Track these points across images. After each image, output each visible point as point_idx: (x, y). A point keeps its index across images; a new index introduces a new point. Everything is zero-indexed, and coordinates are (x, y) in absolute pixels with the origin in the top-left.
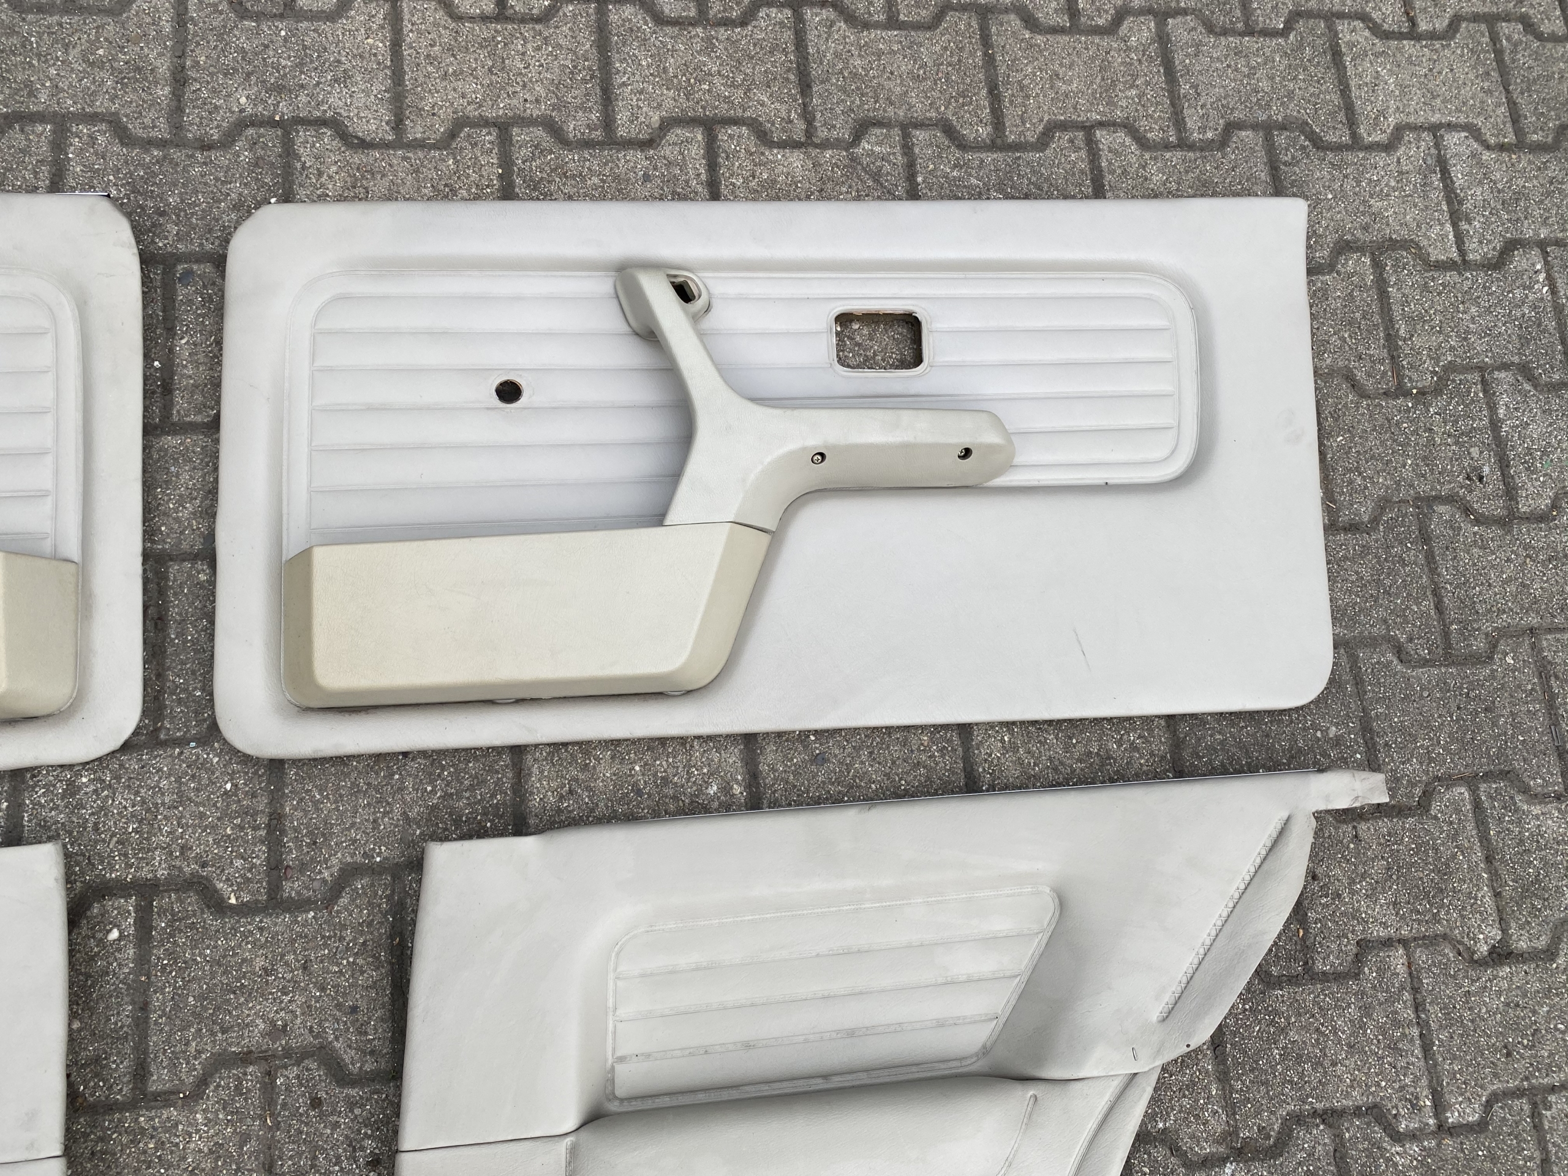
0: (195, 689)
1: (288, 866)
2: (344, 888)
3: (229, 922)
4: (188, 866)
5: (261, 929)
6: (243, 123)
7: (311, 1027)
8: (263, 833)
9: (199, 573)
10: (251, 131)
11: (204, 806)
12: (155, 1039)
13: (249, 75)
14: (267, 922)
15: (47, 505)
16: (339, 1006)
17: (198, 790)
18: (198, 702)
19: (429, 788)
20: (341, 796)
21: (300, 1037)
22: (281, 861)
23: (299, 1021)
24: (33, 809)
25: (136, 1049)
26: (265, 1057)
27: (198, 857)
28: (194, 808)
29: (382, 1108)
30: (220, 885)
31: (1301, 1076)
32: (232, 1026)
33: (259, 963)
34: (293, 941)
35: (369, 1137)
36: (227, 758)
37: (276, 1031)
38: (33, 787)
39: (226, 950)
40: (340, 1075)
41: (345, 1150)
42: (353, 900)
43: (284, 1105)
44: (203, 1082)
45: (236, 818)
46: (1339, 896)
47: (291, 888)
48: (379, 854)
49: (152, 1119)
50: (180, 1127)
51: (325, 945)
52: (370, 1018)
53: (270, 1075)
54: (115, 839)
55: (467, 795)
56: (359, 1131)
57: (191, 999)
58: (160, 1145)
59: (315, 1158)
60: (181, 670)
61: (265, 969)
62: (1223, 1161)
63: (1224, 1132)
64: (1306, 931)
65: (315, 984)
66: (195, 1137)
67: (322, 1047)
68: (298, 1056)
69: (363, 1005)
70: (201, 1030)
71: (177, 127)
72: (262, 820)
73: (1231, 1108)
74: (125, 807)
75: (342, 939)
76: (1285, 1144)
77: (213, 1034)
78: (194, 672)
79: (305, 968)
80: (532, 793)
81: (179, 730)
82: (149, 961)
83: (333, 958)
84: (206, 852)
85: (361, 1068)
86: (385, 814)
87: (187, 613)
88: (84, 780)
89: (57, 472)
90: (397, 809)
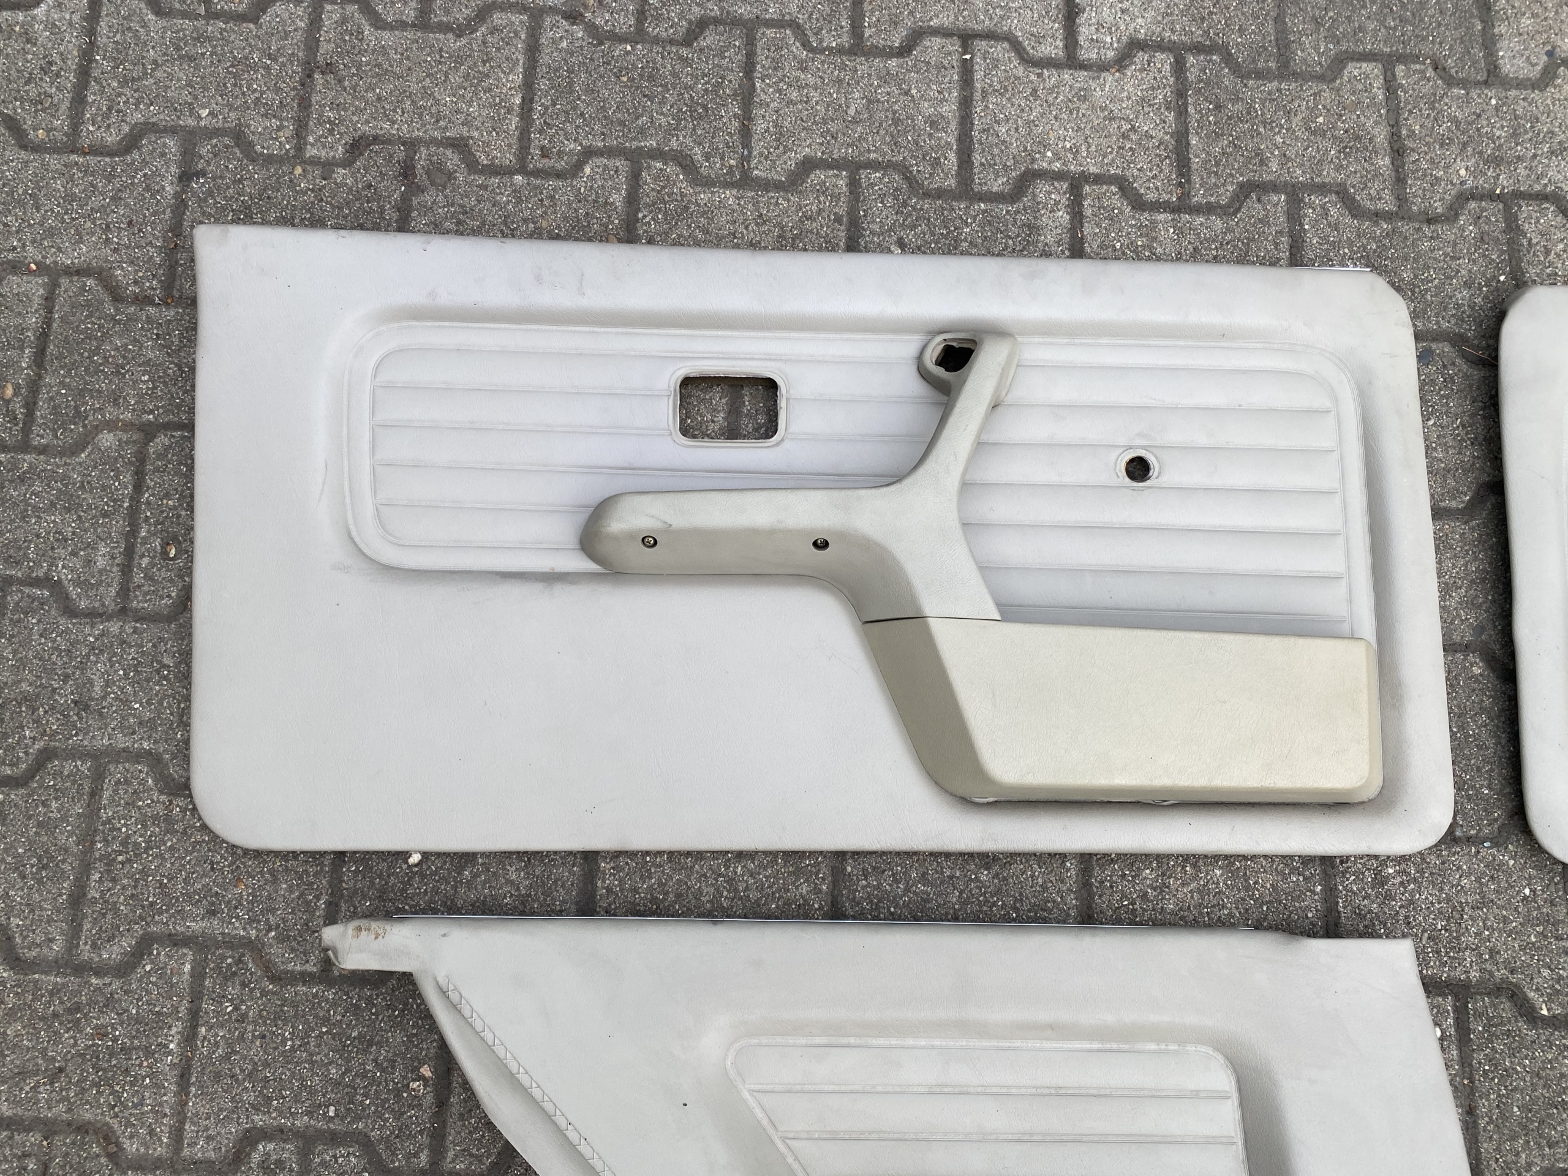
3: (1544, 1033)
4: (1498, 971)
6: (1464, 197)
9: (1472, 666)
10: (1473, 205)
11: (1506, 910)
12: (1485, 1145)
13: (1465, 145)
15: (1341, 588)
17: (1497, 892)
18: (1487, 800)
24: (1346, 896)
27: (1507, 962)
28: (1496, 911)
30: (1531, 994)
32: (1557, 1142)
36: (1522, 861)
38: (1344, 873)
39: (1543, 1062)
45: (1538, 925)
54: (1426, 935)
57: (1516, 1109)
70: (1528, 1142)
71: (1402, 200)
77: (1540, 1147)
78: (1479, 769)
81: (1472, 827)
82: (1471, 1065)
84: (1514, 957)
87: (1465, 707)
88: (1391, 871)
89: (1348, 555)
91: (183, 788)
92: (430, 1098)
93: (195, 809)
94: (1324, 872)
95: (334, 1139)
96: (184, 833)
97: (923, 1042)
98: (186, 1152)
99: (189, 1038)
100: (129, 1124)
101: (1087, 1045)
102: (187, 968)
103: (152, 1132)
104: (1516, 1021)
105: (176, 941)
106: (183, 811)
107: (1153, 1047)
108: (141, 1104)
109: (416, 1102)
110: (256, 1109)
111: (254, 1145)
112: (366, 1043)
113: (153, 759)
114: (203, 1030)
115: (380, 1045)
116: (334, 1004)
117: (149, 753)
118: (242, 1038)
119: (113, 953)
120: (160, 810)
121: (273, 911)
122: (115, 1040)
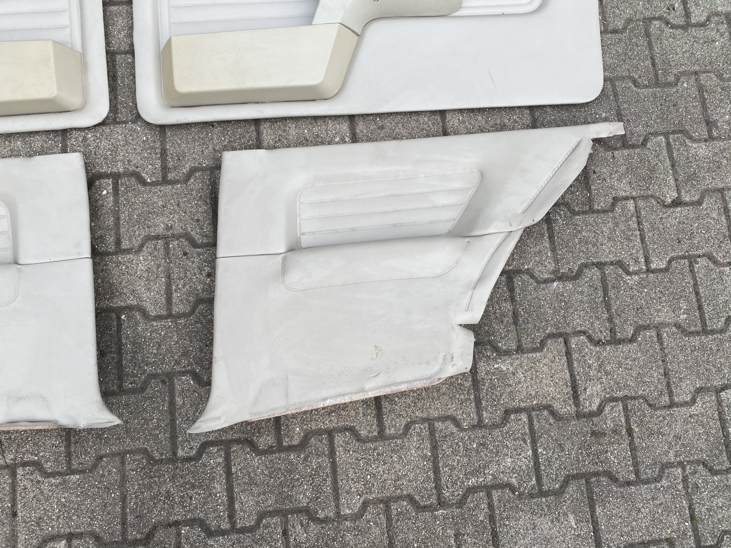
0: (130, 102)
1: (169, 168)
2: (191, 176)
3: (148, 188)
4: (131, 168)
5: (160, 191)
7: (182, 226)
8: (159, 156)
9: (128, 59)
11: (136, 145)
12: (122, 230)
14: (162, 188)
15: (67, 31)
16: (192, 219)
17: (133, 140)
18: (131, 107)
19: (223, 139)
20: (188, 142)
21: (178, 230)
22: (167, 166)
23: (177, 224)
24: (71, 146)
25: (116, 233)
26: (165, 237)
27: (135, 164)
28: (132, 146)
29: (211, 256)
30: (143, 175)
31: (588, 249)
32: (151, 226)
33: (160, 203)
34: (172, 195)
35: (206, 266)
36: (143, 128)
37: (168, 228)
38: (70, 139)
39: (147, 198)
40: (194, 244)
41: (197, 271)
42: (195, 180)
43: (173, 255)
44: (142, 246)
45: (148, 150)
46: (605, 180)
47: (171, 176)
48: (205, 163)
49: (123, 258)
50: (134, 261)
51: (185, 197)
52: (204, 224)
53: (167, 244)
54: (102, 158)
55: (238, 141)
56: (202, 264)
57: (135, 216)
58: (127, 267)
59: (186, 273)
60: (124, 95)
61: (163, 206)
62: (553, 281)
63: (553, 270)
64: (590, 194)
65: (182, 211)
66: (140, 265)
67: (186, 234)
68: (178, 237)
69: (201, 219)
70: (140, 227)
72: (158, 151)
73: (557, 261)
74: (106, 146)
75: (191, 195)
76: (580, 275)
77: (144, 228)
78: (128, 96)
79: (178, 205)
80: (264, 140)
81: (124, 118)
82: (119, 202)
83: (188, 201)
84: (137, 162)
85: (202, 242)
86: (206, 148)
87: (124, 74)
88: (90, 136)
89: (70, 18)
90: (210, 146)
94: (63, 139)
104: (138, 185)
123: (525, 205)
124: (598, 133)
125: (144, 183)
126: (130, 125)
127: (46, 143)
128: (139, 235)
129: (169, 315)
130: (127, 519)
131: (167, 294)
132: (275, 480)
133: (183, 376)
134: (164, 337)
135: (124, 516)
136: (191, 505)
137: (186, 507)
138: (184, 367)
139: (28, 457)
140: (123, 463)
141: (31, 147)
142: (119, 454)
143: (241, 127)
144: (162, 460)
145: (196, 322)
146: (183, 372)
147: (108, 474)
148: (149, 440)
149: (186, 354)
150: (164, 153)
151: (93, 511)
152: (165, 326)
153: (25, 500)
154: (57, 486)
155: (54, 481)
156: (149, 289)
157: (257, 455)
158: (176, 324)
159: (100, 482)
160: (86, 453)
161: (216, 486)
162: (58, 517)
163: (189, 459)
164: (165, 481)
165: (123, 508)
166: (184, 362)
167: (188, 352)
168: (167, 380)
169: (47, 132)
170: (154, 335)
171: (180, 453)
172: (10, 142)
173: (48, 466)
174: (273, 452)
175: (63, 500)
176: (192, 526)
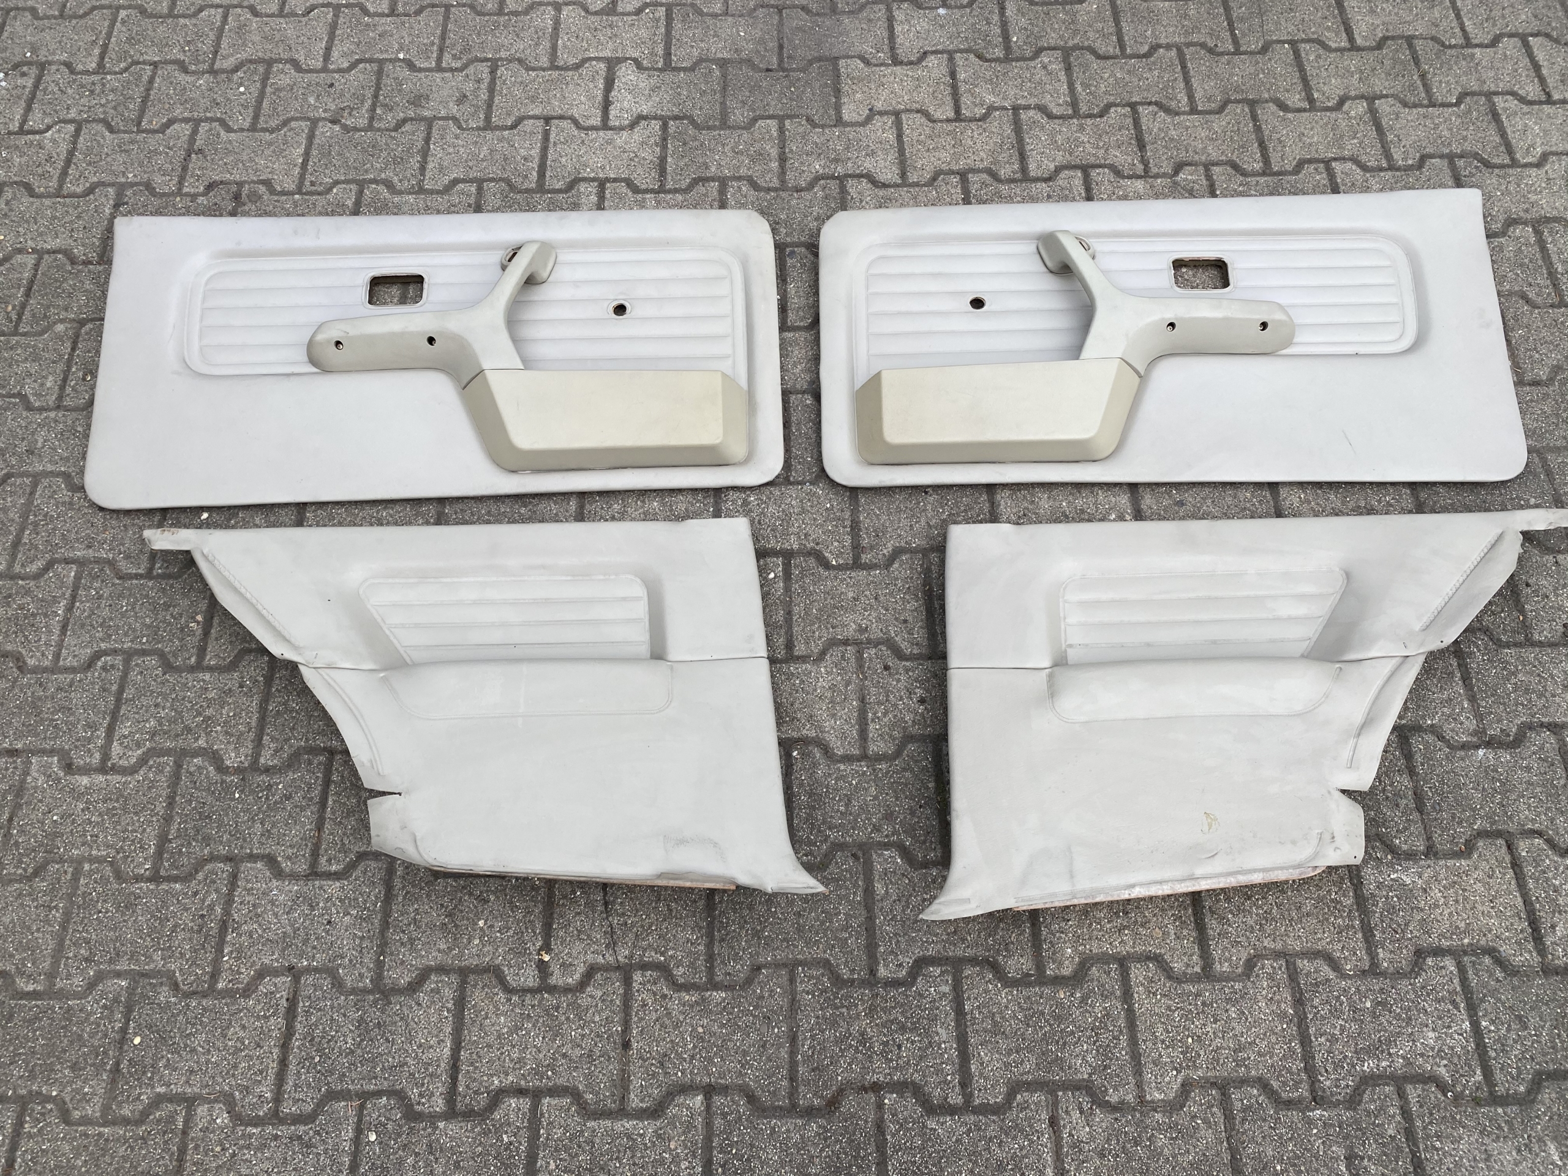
0: (807, 456)
1: (864, 547)
2: (896, 559)
3: (833, 573)
4: (809, 544)
5: (851, 578)
6: (818, 178)
7: (882, 629)
8: (849, 529)
9: (806, 400)
10: (822, 182)
11: (816, 514)
12: (796, 629)
13: (820, 154)
14: (853, 574)
15: (730, 362)
16: (896, 619)
17: (812, 506)
18: (810, 462)
19: (942, 510)
20: (891, 512)
21: (876, 632)
22: (860, 544)
23: (874, 625)
24: (728, 510)
25: (786, 633)
26: (857, 643)
27: (814, 540)
28: (810, 516)
30: (827, 555)
31: (1530, 701)
32: (838, 626)
33: (851, 595)
34: (868, 585)
35: (919, 689)
36: (827, 490)
37: (862, 630)
38: (725, 500)
39: (832, 587)
40: (899, 654)
41: (906, 694)
42: (901, 566)
43: (869, 668)
44: (823, 653)
45: (834, 521)
46: (1547, 597)
47: (865, 558)
48: (915, 543)
49: (797, 669)
50: (813, 674)
51: (886, 588)
52: (915, 627)
53: (860, 652)
54: (769, 528)
55: (964, 514)
56: (913, 685)
57: (814, 610)
58: (802, 682)
59: (888, 696)
60: (799, 446)
61: (854, 598)
62: (1478, 747)
63: (1474, 730)
64: (1525, 617)
65: (882, 607)
66: (821, 680)
67: (888, 640)
68: (877, 644)
69: (910, 619)
70: (821, 626)
71: (783, 182)
72: (848, 523)
73: (1479, 717)
75: (896, 585)
76: (1522, 741)
77: (827, 629)
78: (806, 447)
79: (876, 599)
80: (1001, 512)
81: (801, 477)
82: (791, 590)
83: (891, 594)
84: (818, 537)
85: (912, 652)
86: (917, 521)
87: (801, 420)
89: (734, 345)
90: (923, 520)
91: (82, 488)
92: (200, 631)
93: (86, 497)
94: (716, 502)
95: (144, 653)
96: (79, 509)
97: (472, 579)
98: (61, 663)
99: (70, 609)
100: (31, 650)
101: (564, 578)
102: (73, 574)
103: (43, 655)
104: (818, 568)
105: (67, 561)
106: (79, 499)
107: (602, 577)
108: (39, 640)
109: (192, 633)
110: (102, 640)
111: (99, 658)
112: (167, 606)
113: (66, 476)
114: (78, 604)
115: (174, 606)
116: (152, 588)
117: (64, 473)
118: (99, 607)
119: (33, 568)
120: (67, 499)
121: (123, 545)
122: (28, 610)
123: (1425, 619)
124: (1529, 523)
125: (827, 566)
126: (808, 487)
127: (692, 505)
128: (820, 638)
129: (864, 757)
130: (798, 1071)
131: (860, 725)
132: (1036, 1030)
133: (887, 850)
134: (856, 787)
135: (793, 1065)
136: (900, 1058)
137: (891, 1060)
138: (887, 836)
139: (651, 956)
140: (792, 980)
141: (671, 510)
142: (785, 965)
143: (967, 496)
144: (853, 981)
145: (904, 770)
146: (885, 844)
147: (770, 995)
148: (833, 946)
149: (889, 816)
150: (855, 527)
151: (745, 1053)
152: (857, 772)
153: (643, 1023)
154: (692, 1006)
155: (687, 997)
156: (834, 716)
157: (1005, 986)
158: (874, 770)
159: (756, 1007)
160: (737, 958)
161: (940, 1030)
162: (692, 1057)
163: (895, 983)
164: (858, 1015)
165: (793, 1053)
166: (887, 829)
167: (892, 813)
168: (860, 854)
169: (694, 491)
170: (841, 783)
171: (882, 972)
172: (643, 502)
173: (679, 972)
174: (1030, 985)
175: (700, 1030)
176: (901, 1095)
